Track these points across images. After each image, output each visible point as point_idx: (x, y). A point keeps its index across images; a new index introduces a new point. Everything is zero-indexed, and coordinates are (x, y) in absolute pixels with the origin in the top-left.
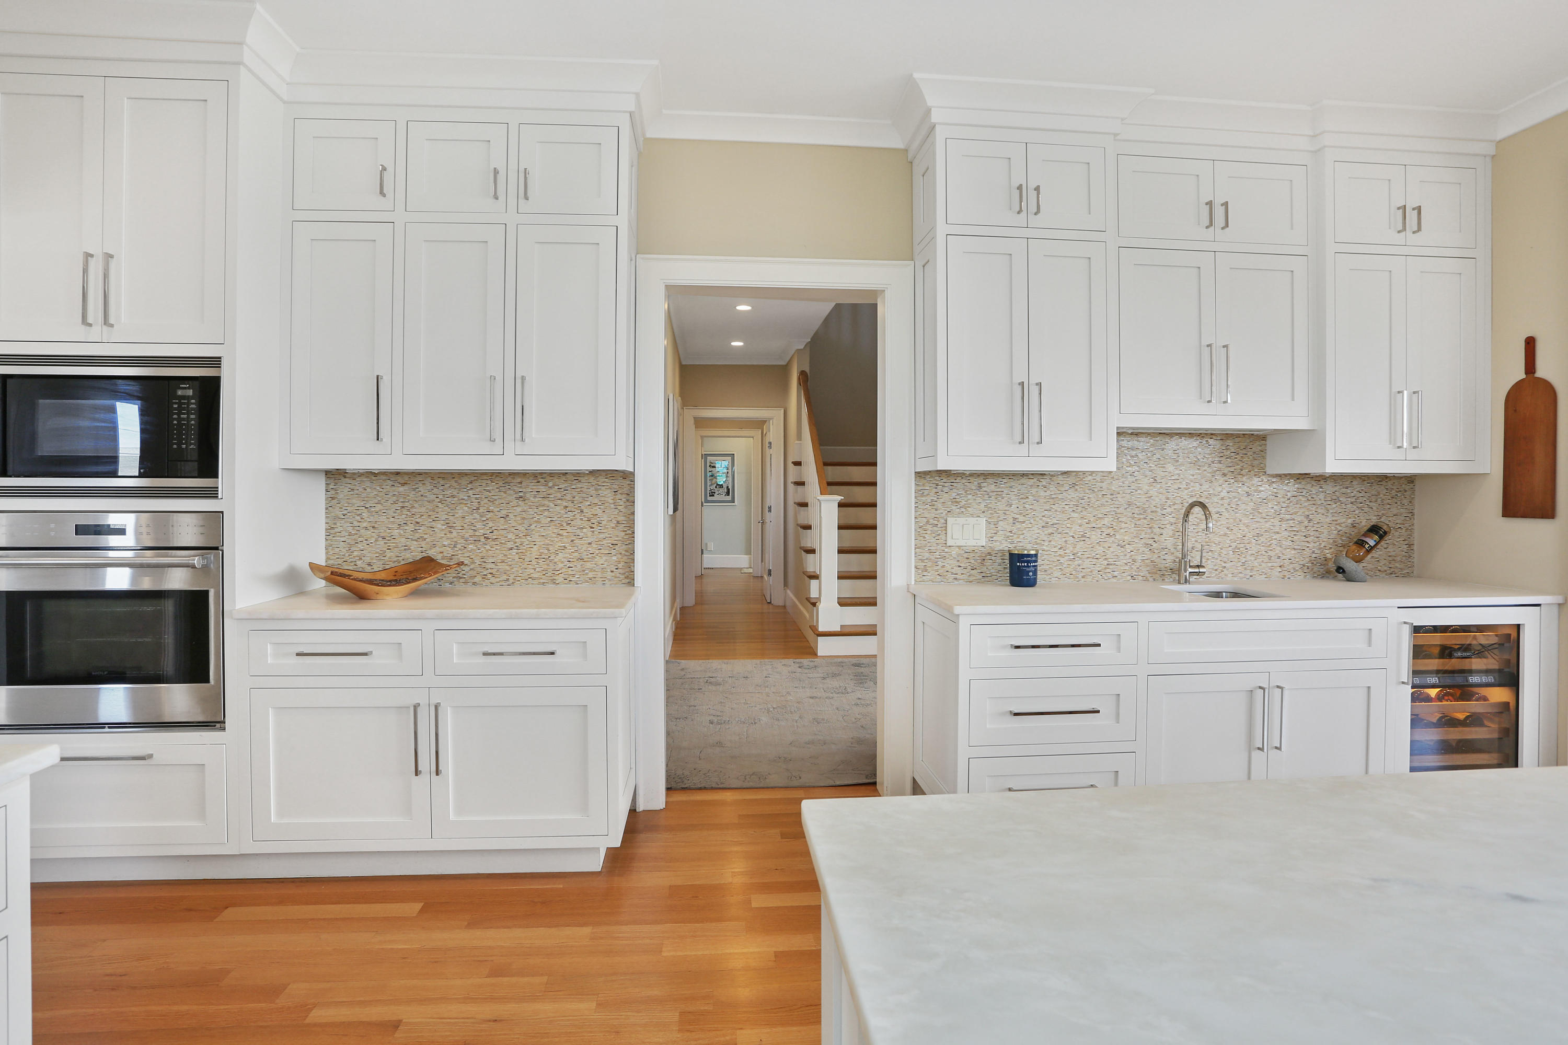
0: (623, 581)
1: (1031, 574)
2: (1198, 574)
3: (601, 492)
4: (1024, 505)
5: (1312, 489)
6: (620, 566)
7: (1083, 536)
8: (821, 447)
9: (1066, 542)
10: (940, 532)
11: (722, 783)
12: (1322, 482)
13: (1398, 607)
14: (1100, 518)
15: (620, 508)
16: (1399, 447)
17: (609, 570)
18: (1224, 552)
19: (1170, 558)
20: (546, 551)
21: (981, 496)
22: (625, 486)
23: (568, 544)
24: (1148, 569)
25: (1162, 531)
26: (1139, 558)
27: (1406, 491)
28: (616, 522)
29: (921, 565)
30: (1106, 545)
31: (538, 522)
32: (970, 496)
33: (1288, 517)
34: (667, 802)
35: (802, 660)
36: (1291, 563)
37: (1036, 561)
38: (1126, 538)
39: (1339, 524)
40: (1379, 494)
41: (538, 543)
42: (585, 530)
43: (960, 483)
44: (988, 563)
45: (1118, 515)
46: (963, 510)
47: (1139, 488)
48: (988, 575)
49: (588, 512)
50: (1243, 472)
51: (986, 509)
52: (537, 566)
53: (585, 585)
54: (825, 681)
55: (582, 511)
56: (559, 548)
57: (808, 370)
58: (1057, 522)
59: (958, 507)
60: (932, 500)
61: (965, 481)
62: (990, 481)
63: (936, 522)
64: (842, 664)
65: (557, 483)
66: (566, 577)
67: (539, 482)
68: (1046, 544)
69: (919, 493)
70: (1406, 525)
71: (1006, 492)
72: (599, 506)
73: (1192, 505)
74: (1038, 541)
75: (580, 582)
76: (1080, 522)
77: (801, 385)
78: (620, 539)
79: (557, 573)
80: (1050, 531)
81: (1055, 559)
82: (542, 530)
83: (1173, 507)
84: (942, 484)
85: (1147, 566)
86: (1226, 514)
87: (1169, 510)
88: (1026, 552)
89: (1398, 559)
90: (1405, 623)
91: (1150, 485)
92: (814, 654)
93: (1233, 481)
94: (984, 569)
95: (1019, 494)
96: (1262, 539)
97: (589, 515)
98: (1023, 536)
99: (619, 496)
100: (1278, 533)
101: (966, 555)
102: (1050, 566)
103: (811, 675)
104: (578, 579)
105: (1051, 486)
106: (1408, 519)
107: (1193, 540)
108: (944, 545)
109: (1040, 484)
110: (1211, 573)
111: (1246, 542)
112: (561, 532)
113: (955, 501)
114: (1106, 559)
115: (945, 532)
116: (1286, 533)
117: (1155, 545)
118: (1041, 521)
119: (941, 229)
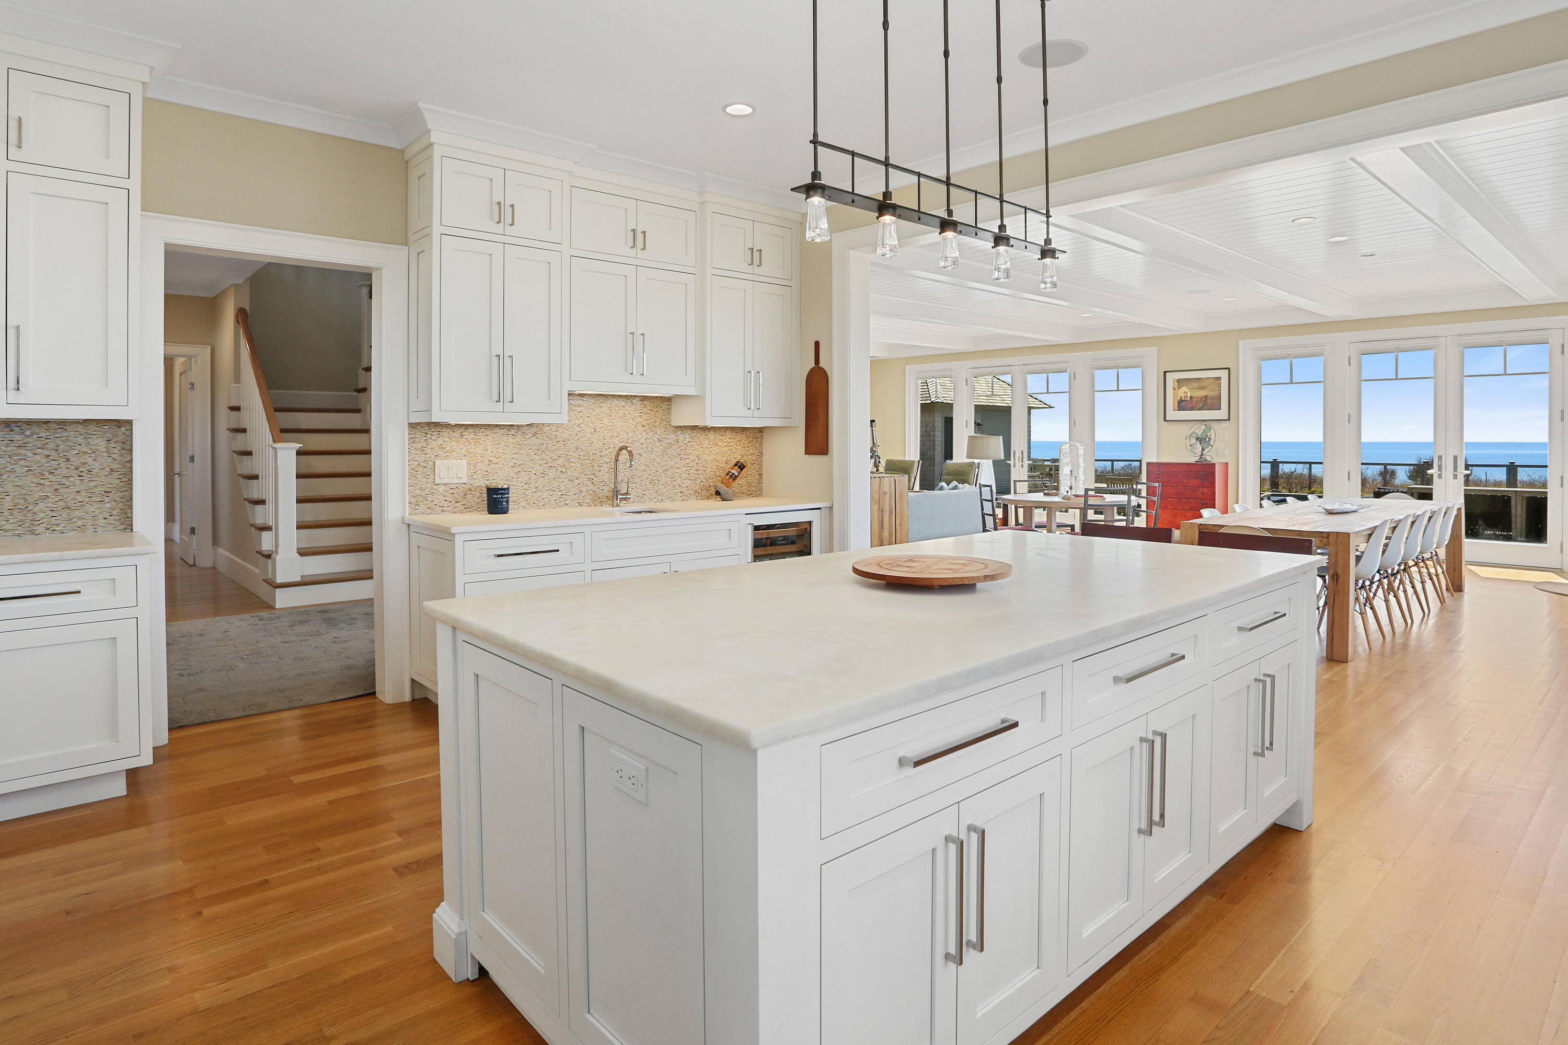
0: (119, 528)
1: (504, 503)
2: (625, 499)
3: (92, 440)
4: (497, 450)
5: (700, 436)
6: (114, 512)
7: (543, 474)
8: (270, 391)
9: (530, 478)
10: (429, 472)
11: (221, 716)
12: (707, 432)
13: (746, 514)
14: (555, 460)
15: (114, 456)
16: (749, 409)
17: (101, 518)
18: (644, 483)
19: (606, 489)
20: (22, 502)
21: (462, 442)
22: (120, 435)
23: (51, 494)
24: (591, 497)
25: (600, 469)
26: (584, 489)
27: (758, 438)
28: (109, 470)
29: (414, 500)
30: (560, 480)
31: (12, 471)
32: (453, 443)
33: (686, 457)
34: (169, 739)
35: (260, 614)
36: (688, 490)
37: (508, 494)
38: (574, 474)
39: (718, 461)
40: (742, 440)
41: (12, 493)
42: (71, 479)
43: (446, 433)
44: (469, 497)
45: (568, 457)
46: (448, 454)
47: (584, 436)
48: (470, 507)
49: (76, 461)
50: (656, 424)
51: (467, 453)
52: (11, 517)
53: (71, 533)
54: (294, 628)
55: (68, 460)
56: (40, 497)
57: (247, 308)
58: (523, 463)
59: (444, 452)
60: (422, 446)
61: (450, 430)
62: (470, 430)
63: (425, 465)
64: (308, 613)
65: (36, 431)
66: (48, 526)
67: (13, 430)
68: (515, 480)
69: (412, 440)
70: (758, 461)
71: (482, 439)
72: (90, 455)
73: (621, 449)
74: (508, 478)
75: (67, 531)
76: (540, 462)
77: (239, 323)
78: (115, 486)
79: (36, 523)
80: (518, 470)
81: (522, 492)
82: (17, 480)
83: (608, 450)
84: (431, 433)
85: (590, 495)
86: (644, 455)
87: (605, 452)
88: (500, 487)
89: (754, 484)
90: (750, 524)
91: (592, 433)
92: (271, 607)
93: (649, 431)
94: (466, 502)
95: (493, 441)
96: (669, 473)
97: (77, 463)
98: (496, 474)
99: (113, 445)
100: (679, 468)
101: (451, 491)
102: (518, 498)
103: (276, 625)
104: (63, 528)
105: (518, 435)
106: (759, 457)
107: (622, 474)
108: (433, 483)
109: (510, 433)
110: (635, 499)
111: (658, 475)
112: (42, 481)
113: (441, 447)
114: (560, 491)
115: (433, 472)
116: (685, 468)
117: (595, 479)
118: (510, 462)
119: (437, 230)
